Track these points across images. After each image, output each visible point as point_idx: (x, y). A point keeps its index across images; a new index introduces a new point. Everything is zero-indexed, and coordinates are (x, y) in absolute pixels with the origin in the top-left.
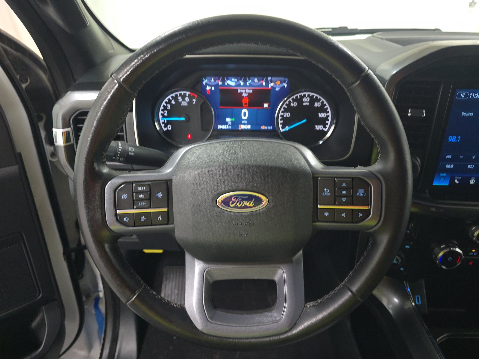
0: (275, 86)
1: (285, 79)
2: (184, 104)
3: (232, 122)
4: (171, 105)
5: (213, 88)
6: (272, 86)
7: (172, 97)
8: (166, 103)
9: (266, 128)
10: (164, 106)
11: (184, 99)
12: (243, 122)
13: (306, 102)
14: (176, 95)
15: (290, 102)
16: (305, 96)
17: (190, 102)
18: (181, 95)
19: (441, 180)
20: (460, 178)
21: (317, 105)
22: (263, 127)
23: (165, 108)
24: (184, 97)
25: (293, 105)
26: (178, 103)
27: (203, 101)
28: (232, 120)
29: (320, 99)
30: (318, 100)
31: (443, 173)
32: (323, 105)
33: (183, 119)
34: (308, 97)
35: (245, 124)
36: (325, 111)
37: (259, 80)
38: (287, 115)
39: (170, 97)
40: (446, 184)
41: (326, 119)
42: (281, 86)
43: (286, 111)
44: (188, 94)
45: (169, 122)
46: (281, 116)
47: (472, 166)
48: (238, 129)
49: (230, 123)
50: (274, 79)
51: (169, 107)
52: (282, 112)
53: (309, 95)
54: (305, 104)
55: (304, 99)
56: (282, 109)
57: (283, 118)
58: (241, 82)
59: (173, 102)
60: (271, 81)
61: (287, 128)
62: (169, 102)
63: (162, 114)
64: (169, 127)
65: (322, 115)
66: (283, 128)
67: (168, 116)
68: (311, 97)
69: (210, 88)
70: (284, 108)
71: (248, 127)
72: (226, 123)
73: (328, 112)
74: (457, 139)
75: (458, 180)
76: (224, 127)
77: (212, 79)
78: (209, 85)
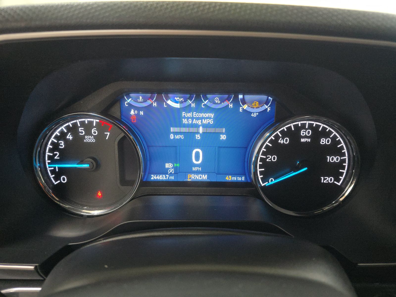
0: (250, 110)
1: (268, 98)
2: (89, 139)
3: (175, 168)
4: (66, 141)
5: (142, 113)
6: (245, 108)
7: (68, 128)
8: (56, 137)
9: (235, 179)
10: (53, 143)
11: (88, 133)
12: (194, 169)
13: (306, 137)
14: (75, 125)
15: (277, 137)
16: (303, 126)
17: (100, 137)
18: (82, 123)
21: (323, 141)
22: (229, 178)
23: (55, 147)
24: (88, 127)
25: (282, 142)
26: (78, 139)
27: (122, 135)
28: (175, 165)
29: (330, 132)
30: (326, 134)
32: (335, 142)
33: (86, 166)
34: (308, 128)
35: (197, 173)
36: (339, 152)
37: (222, 101)
38: (273, 158)
39: (63, 128)
41: (340, 165)
42: (261, 109)
43: (269, 151)
44: (96, 122)
45: (62, 171)
46: (262, 160)
48: (185, 180)
49: (172, 171)
50: (248, 97)
51: (62, 144)
52: (264, 153)
53: (311, 126)
54: (303, 140)
55: (303, 133)
56: (263, 149)
57: (265, 164)
58: (189, 102)
59: (69, 137)
60: (244, 102)
61: (272, 181)
62: (63, 136)
63: (50, 157)
64: (64, 179)
65: (333, 159)
66: (264, 180)
67: (62, 160)
68: (315, 129)
69: (136, 112)
70: (267, 147)
71: (204, 177)
72: (165, 172)
73: (344, 154)
76: (161, 178)
77: (141, 98)
78: (136, 108)
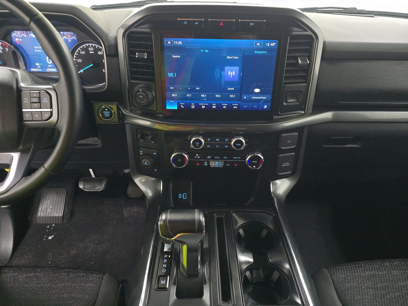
0: (67, 39)
1: (74, 34)
3: (41, 66)
5: (21, 40)
6: (65, 38)
12: (49, 66)
15: (79, 51)
16: (89, 46)
17: (4, 50)
19: (171, 106)
20: (184, 104)
21: (99, 53)
25: (82, 53)
28: (41, 64)
29: (101, 49)
31: (171, 100)
34: (92, 47)
35: (51, 68)
38: (80, 61)
40: (175, 108)
42: (72, 38)
44: (1, 44)
46: (75, 61)
47: (190, 95)
48: (46, 71)
49: (39, 67)
50: (65, 33)
52: (75, 58)
54: (90, 52)
55: (90, 49)
57: (77, 63)
60: (64, 35)
68: (94, 47)
69: (18, 39)
70: (76, 55)
71: (54, 70)
72: (36, 67)
74: (174, 75)
75: (183, 105)
76: (35, 70)
77: (19, 33)
78: (18, 38)
